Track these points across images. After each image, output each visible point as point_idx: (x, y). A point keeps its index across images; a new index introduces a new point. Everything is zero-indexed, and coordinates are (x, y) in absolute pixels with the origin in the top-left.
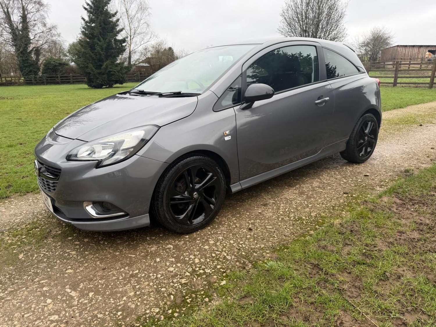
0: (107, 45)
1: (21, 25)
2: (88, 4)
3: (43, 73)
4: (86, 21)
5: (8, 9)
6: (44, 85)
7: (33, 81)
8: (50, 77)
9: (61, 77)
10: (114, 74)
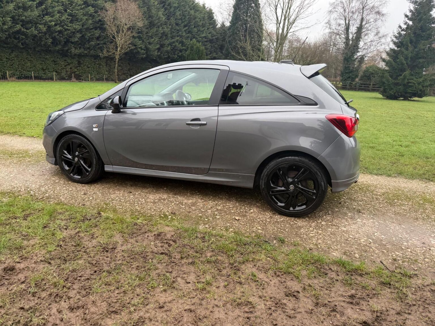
0: (415, 54)
1: (355, 35)
2: (411, 11)
3: (360, 80)
4: (403, 28)
5: (349, 21)
6: (356, 91)
7: (348, 87)
8: (364, 84)
9: (373, 85)
10: (411, 86)
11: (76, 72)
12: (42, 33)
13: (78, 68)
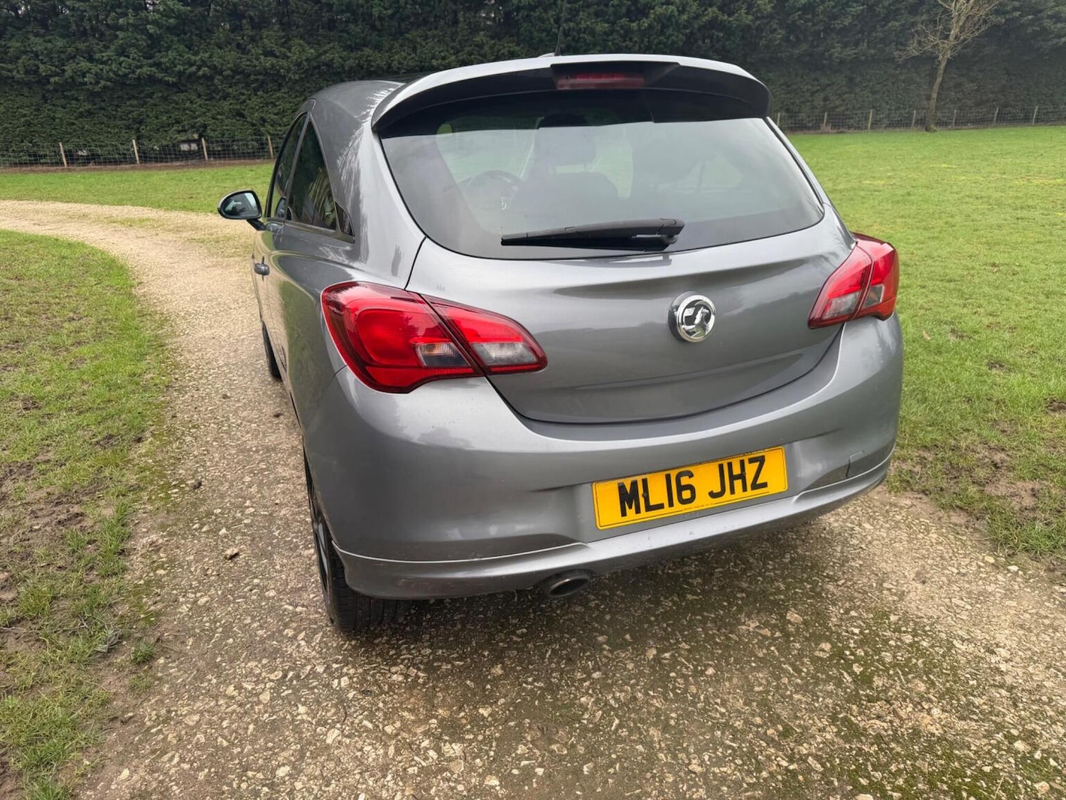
11: (837, 107)
12: (763, 17)
13: (846, 96)
